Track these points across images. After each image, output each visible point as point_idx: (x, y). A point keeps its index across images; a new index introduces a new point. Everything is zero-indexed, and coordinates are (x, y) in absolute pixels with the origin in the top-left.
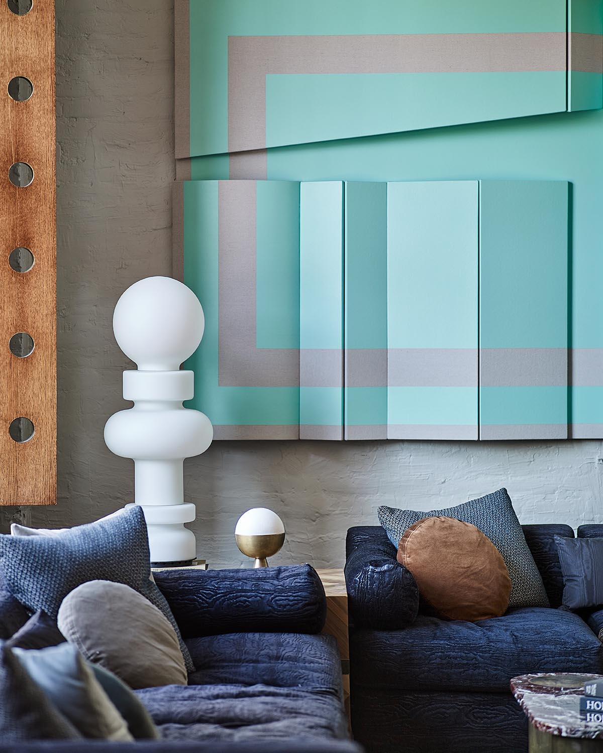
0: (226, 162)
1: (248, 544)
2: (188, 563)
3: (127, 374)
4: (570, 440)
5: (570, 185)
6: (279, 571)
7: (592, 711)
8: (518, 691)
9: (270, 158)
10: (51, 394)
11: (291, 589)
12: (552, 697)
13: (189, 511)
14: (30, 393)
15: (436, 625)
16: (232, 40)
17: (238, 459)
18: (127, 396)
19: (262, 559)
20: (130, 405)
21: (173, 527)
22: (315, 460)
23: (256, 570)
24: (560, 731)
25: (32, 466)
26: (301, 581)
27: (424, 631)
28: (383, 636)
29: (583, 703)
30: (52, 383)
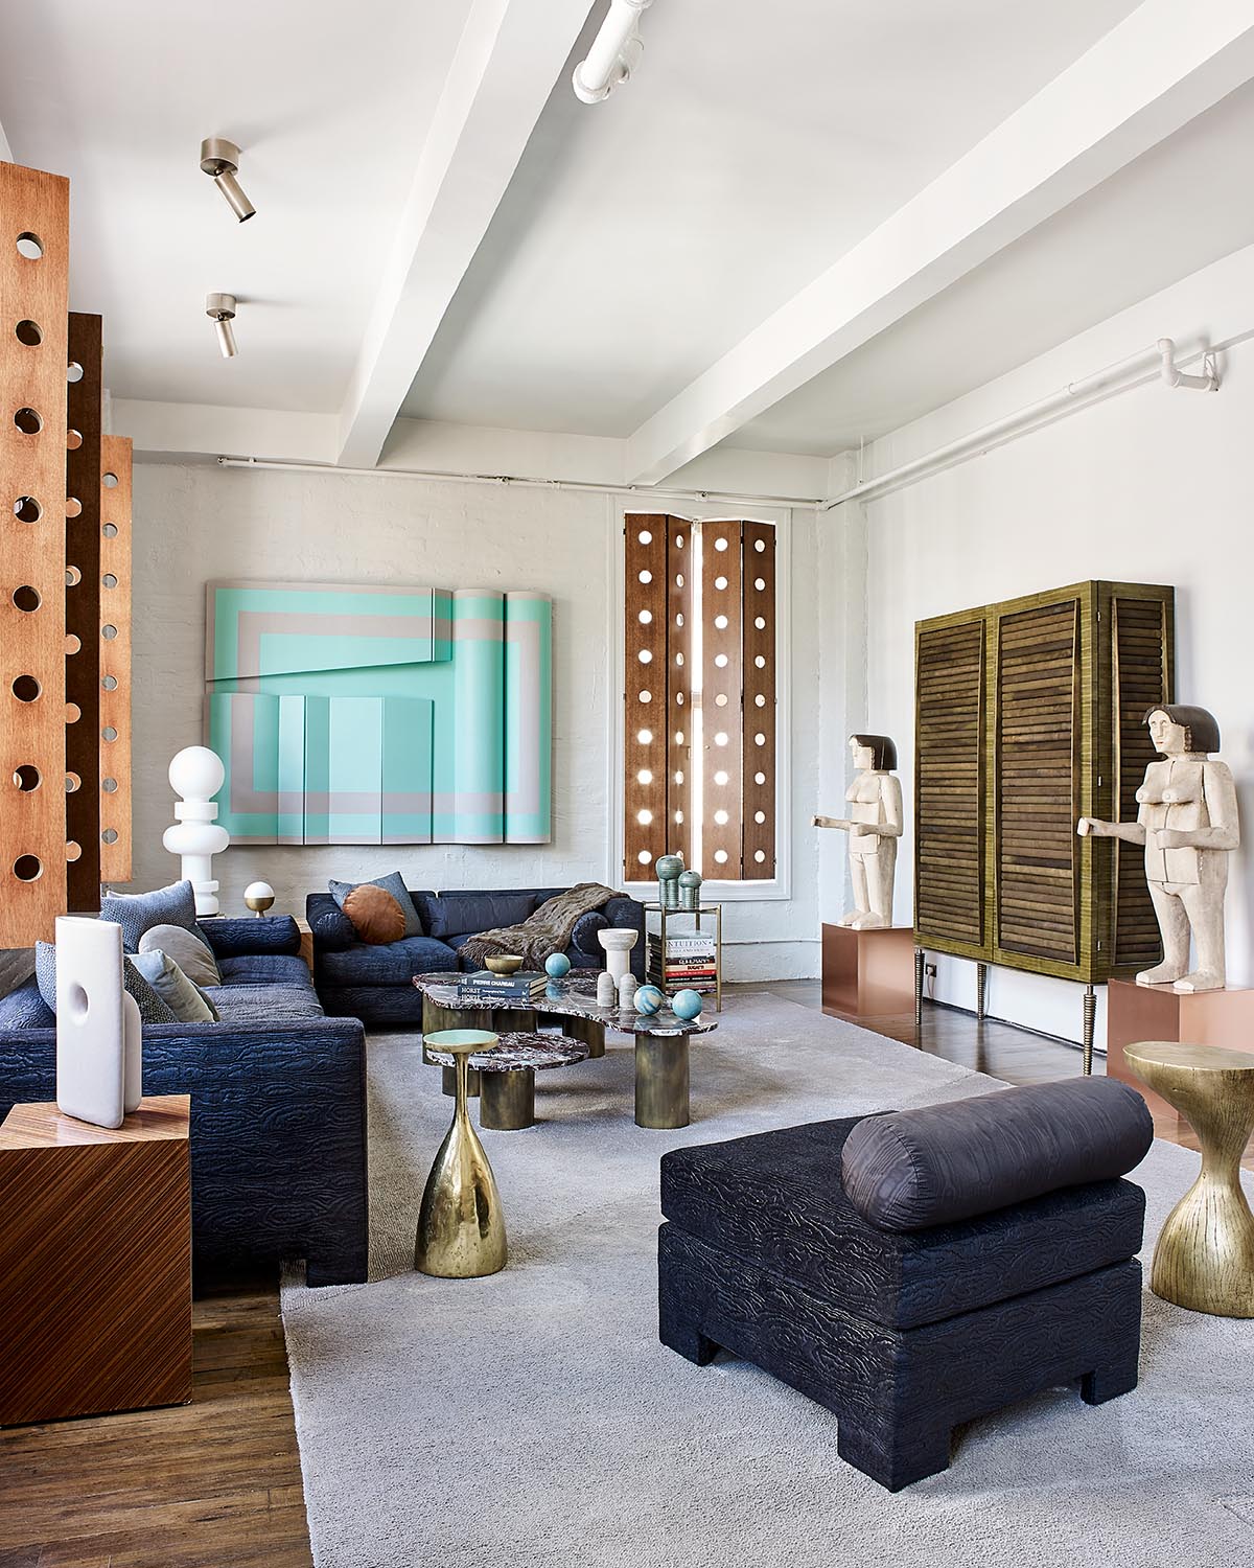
0: (235, 683)
1: (252, 904)
2: (215, 915)
3: (177, 804)
4: (432, 844)
5: (433, 702)
6: (273, 919)
7: (464, 993)
8: (418, 984)
9: (262, 681)
10: (128, 814)
11: (280, 930)
12: (439, 987)
13: (215, 885)
14: (115, 815)
15: (364, 947)
16: (241, 614)
17: (242, 856)
18: (177, 817)
19: (261, 912)
20: (180, 822)
21: (206, 894)
22: (286, 856)
23: (258, 919)
24: (450, 1005)
25: (116, 858)
26: (287, 924)
27: (358, 952)
28: (333, 955)
29: (460, 989)
30: (129, 809)
